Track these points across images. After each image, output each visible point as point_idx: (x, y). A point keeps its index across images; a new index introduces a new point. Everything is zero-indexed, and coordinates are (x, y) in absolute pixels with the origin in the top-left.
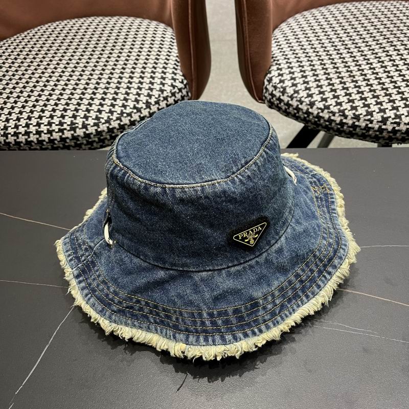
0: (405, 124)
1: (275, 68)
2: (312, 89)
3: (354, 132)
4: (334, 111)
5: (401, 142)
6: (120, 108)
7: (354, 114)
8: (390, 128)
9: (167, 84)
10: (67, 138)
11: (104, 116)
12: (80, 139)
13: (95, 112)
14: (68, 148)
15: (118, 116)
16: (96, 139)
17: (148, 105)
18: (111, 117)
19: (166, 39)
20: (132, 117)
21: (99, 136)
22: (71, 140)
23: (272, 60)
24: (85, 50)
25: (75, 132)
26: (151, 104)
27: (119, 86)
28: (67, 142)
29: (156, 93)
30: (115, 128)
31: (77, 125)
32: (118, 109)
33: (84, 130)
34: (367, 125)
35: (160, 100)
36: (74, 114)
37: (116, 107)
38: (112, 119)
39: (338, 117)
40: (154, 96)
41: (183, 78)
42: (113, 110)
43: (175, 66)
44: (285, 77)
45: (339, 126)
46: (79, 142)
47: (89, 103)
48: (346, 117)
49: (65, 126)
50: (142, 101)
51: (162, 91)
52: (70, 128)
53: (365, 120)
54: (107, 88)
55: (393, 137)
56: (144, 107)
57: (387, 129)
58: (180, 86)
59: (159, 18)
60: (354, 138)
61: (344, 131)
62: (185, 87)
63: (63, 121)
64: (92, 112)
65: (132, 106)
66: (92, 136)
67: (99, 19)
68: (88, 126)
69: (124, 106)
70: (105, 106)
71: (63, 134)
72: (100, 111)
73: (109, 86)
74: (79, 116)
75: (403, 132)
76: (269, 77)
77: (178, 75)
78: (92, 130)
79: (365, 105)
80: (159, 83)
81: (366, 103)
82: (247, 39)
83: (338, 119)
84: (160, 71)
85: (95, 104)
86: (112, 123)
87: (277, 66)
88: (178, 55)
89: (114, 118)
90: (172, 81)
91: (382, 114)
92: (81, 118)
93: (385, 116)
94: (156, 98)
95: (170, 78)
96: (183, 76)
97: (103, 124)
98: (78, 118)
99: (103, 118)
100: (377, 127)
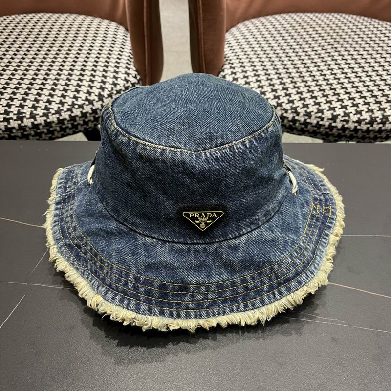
0: (353, 122)
1: (228, 66)
2: (265, 87)
3: (305, 129)
4: (286, 108)
5: (349, 139)
6: (71, 100)
7: (306, 111)
8: (339, 125)
9: (120, 78)
10: (14, 128)
11: (55, 106)
12: (27, 129)
13: (44, 102)
14: (14, 138)
15: (69, 107)
16: (45, 131)
17: (101, 97)
18: (61, 108)
19: (119, 36)
20: (83, 109)
21: (48, 128)
22: (17, 130)
23: (225, 60)
24: (33, 42)
25: (22, 122)
26: (104, 97)
27: (70, 78)
28: (12, 133)
29: (108, 86)
30: (65, 119)
31: (24, 115)
32: (69, 101)
33: (32, 120)
34: (318, 122)
35: (113, 93)
36: (21, 103)
37: (67, 98)
38: (63, 110)
39: (290, 114)
40: (107, 89)
41: (136, 73)
42: (64, 101)
43: (128, 61)
44: (238, 75)
45: (291, 123)
46: (26, 133)
47: (38, 93)
48: (298, 114)
49: (11, 115)
50: (94, 93)
51: (115, 84)
52: (17, 117)
53: (316, 117)
54: (58, 80)
55: (343, 134)
56: (97, 99)
57: (336, 127)
58: (134, 80)
59: (111, 17)
60: (305, 136)
61: (296, 128)
62: (139, 83)
63: (9, 110)
64: (41, 102)
65: (84, 98)
66: (41, 127)
67: (48, 15)
68: (37, 116)
69: (76, 98)
70: (55, 97)
71: (9, 123)
72: (49, 102)
73: (59, 78)
74: (27, 105)
75: (352, 129)
76: (222, 75)
77: (131, 70)
78: (40, 120)
79: (316, 104)
80: (112, 76)
81: (317, 101)
82: (202, 36)
83: (290, 116)
84: (113, 65)
85: (44, 94)
86: (63, 114)
87: (230, 65)
88: (131, 51)
89: (65, 109)
90: (126, 75)
91: (332, 112)
92: (29, 108)
93: (335, 114)
94: (109, 91)
95: (124, 72)
96: (136, 71)
97: (53, 114)
98: (26, 107)
99: (53, 109)
100: (327, 124)
